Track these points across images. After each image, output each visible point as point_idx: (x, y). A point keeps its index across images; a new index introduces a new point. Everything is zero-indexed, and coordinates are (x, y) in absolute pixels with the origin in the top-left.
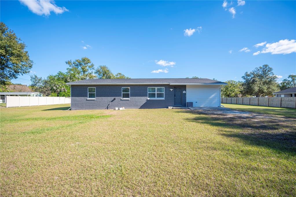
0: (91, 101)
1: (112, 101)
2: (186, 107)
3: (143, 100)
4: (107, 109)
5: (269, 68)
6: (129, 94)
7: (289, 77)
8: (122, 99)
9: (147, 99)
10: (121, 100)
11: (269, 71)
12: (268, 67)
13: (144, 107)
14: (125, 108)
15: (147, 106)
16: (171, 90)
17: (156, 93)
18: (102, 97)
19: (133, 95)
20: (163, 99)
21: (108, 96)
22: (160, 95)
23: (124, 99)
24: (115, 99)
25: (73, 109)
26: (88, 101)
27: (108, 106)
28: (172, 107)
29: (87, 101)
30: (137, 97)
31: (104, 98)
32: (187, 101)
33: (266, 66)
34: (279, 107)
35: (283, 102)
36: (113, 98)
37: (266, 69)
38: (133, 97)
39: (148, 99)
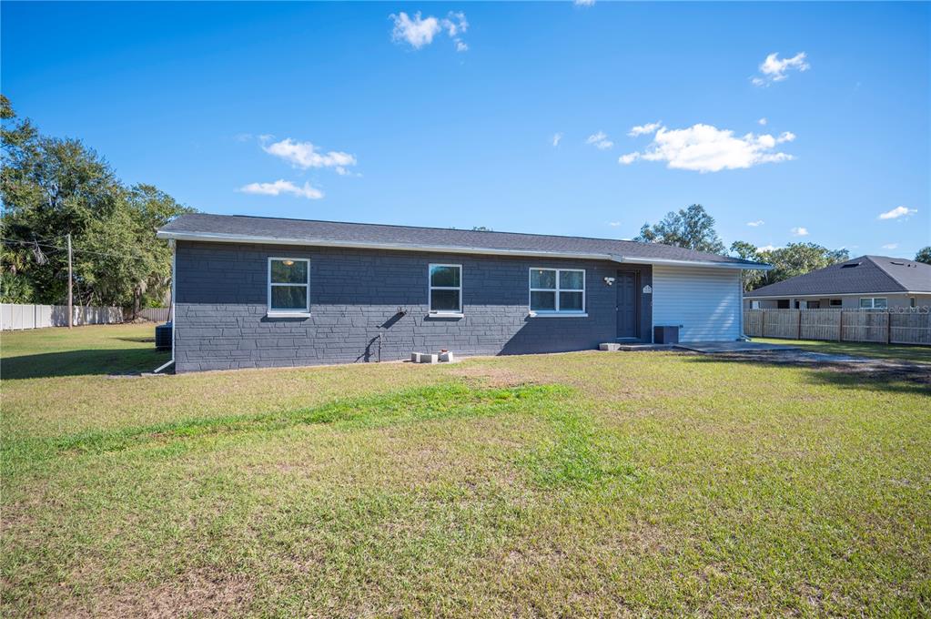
0: (287, 324)
1: (388, 325)
2: (650, 342)
3: (511, 320)
4: (367, 360)
5: (704, 216)
6: (458, 291)
7: (734, 247)
8: (431, 315)
9: (526, 315)
10: (427, 319)
11: (704, 226)
12: (702, 213)
13: (518, 345)
14: (454, 355)
15: (525, 342)
16: (609, 280)
17: (557, 290)
18: (343, 307)
19: (476, 298)
20: (582, 314)
21: (371, 303)
22: (570, 301)
23: (441, 313)
24: (401, 314)
25: (186, 366)
26: (270, 324)
27: (368, 349)
28: (619, 346)
29: (264, 324)
30: (489, 308)
31: (351, 308)
32: (654, 324)
33: (697, 209)
34: (795, 339)
35: (805, 325)
36: (393, 310)
37: (697, 219)
38: (474, 307)
39: (533, 314)
